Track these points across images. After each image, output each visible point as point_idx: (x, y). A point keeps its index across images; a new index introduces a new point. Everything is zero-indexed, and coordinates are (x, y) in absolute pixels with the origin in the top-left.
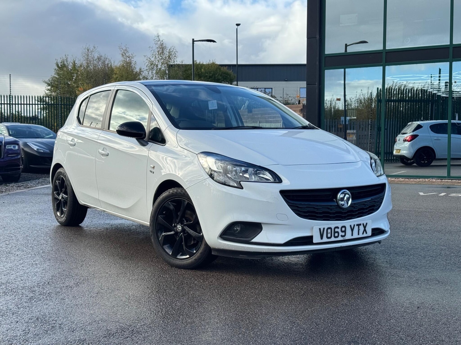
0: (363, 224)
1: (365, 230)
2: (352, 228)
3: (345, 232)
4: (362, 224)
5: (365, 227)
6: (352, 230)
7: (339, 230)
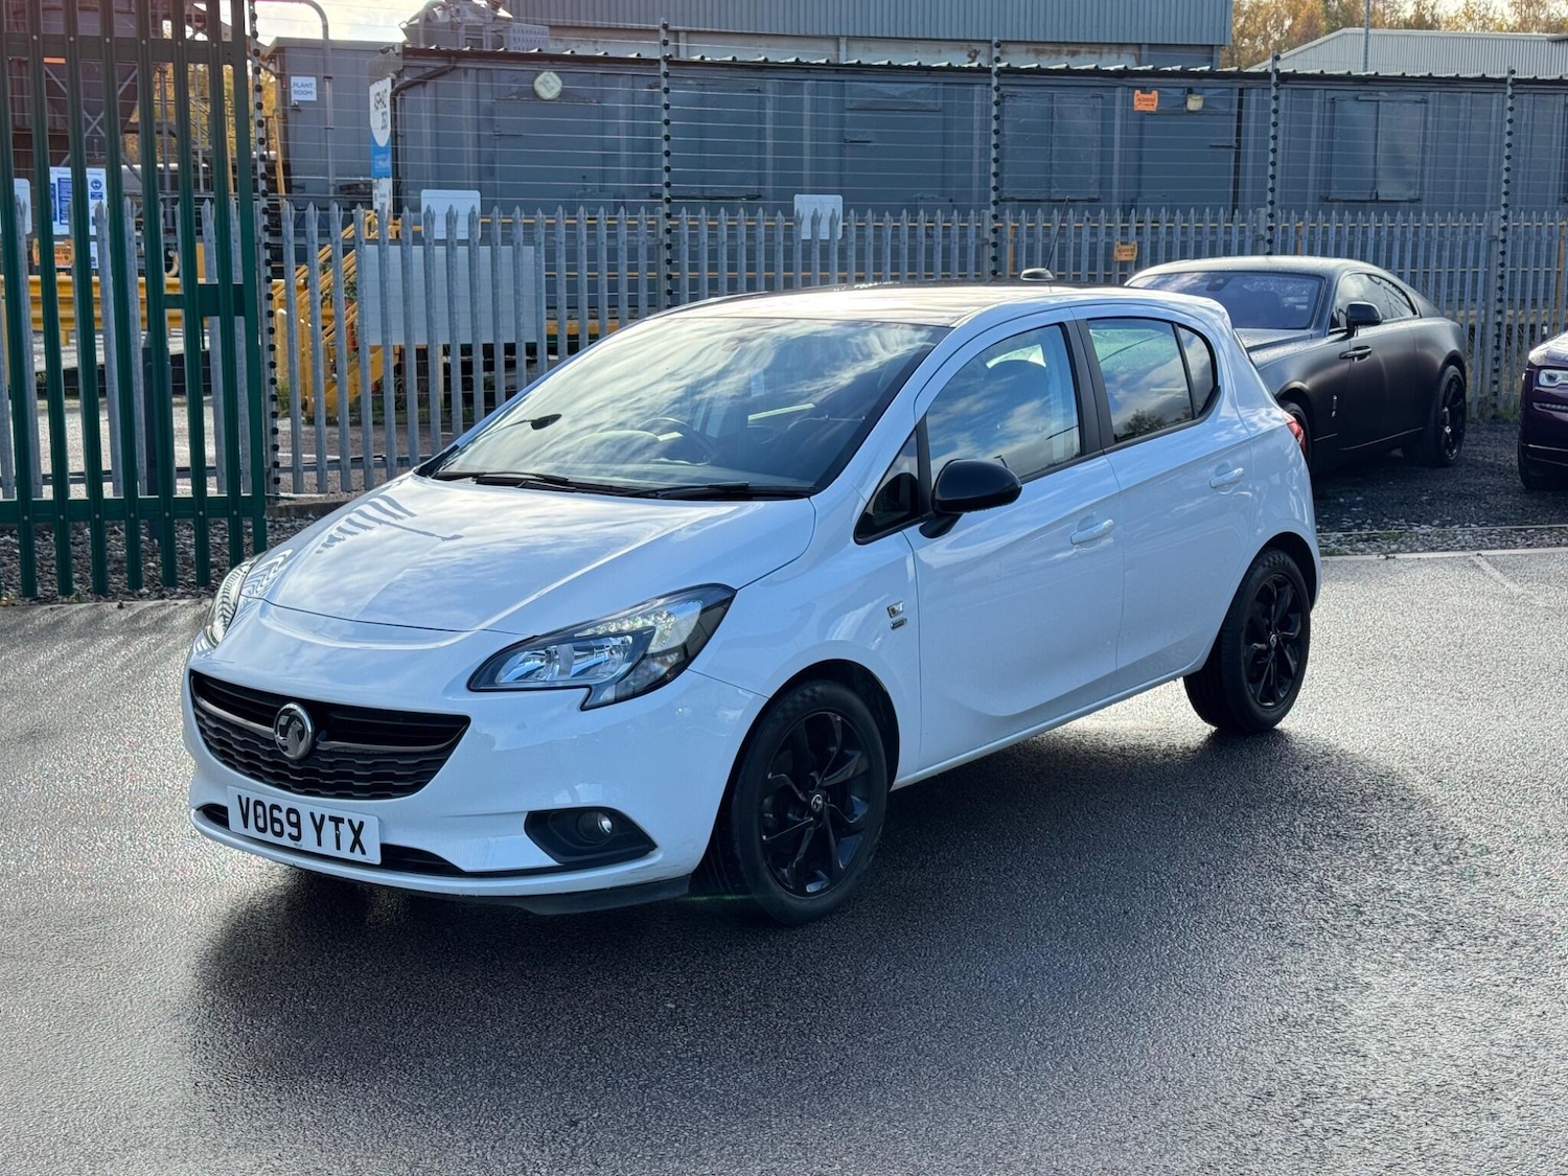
0: (350, 822)
1: (357, 842)
2: (318, 822)
3: (297, 825)
4: (346, 821)
5: (357, 833)
6: (319, 829)
7: (282, 816)
